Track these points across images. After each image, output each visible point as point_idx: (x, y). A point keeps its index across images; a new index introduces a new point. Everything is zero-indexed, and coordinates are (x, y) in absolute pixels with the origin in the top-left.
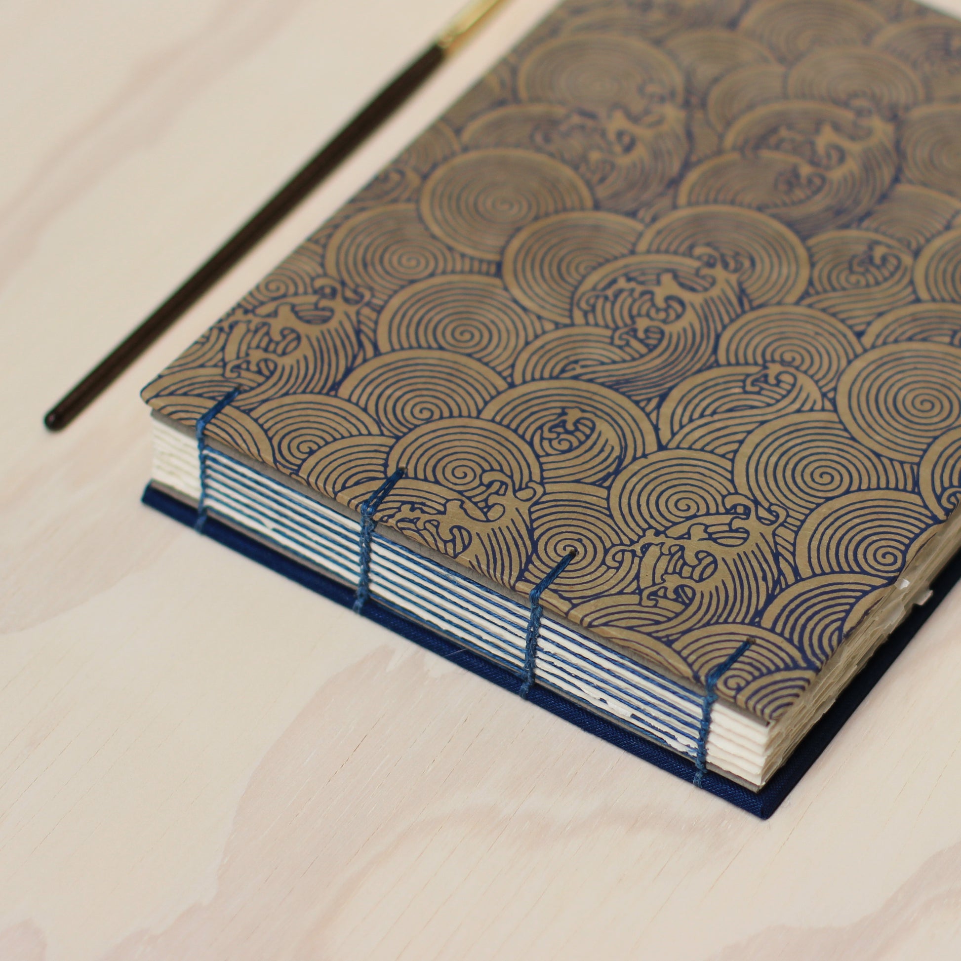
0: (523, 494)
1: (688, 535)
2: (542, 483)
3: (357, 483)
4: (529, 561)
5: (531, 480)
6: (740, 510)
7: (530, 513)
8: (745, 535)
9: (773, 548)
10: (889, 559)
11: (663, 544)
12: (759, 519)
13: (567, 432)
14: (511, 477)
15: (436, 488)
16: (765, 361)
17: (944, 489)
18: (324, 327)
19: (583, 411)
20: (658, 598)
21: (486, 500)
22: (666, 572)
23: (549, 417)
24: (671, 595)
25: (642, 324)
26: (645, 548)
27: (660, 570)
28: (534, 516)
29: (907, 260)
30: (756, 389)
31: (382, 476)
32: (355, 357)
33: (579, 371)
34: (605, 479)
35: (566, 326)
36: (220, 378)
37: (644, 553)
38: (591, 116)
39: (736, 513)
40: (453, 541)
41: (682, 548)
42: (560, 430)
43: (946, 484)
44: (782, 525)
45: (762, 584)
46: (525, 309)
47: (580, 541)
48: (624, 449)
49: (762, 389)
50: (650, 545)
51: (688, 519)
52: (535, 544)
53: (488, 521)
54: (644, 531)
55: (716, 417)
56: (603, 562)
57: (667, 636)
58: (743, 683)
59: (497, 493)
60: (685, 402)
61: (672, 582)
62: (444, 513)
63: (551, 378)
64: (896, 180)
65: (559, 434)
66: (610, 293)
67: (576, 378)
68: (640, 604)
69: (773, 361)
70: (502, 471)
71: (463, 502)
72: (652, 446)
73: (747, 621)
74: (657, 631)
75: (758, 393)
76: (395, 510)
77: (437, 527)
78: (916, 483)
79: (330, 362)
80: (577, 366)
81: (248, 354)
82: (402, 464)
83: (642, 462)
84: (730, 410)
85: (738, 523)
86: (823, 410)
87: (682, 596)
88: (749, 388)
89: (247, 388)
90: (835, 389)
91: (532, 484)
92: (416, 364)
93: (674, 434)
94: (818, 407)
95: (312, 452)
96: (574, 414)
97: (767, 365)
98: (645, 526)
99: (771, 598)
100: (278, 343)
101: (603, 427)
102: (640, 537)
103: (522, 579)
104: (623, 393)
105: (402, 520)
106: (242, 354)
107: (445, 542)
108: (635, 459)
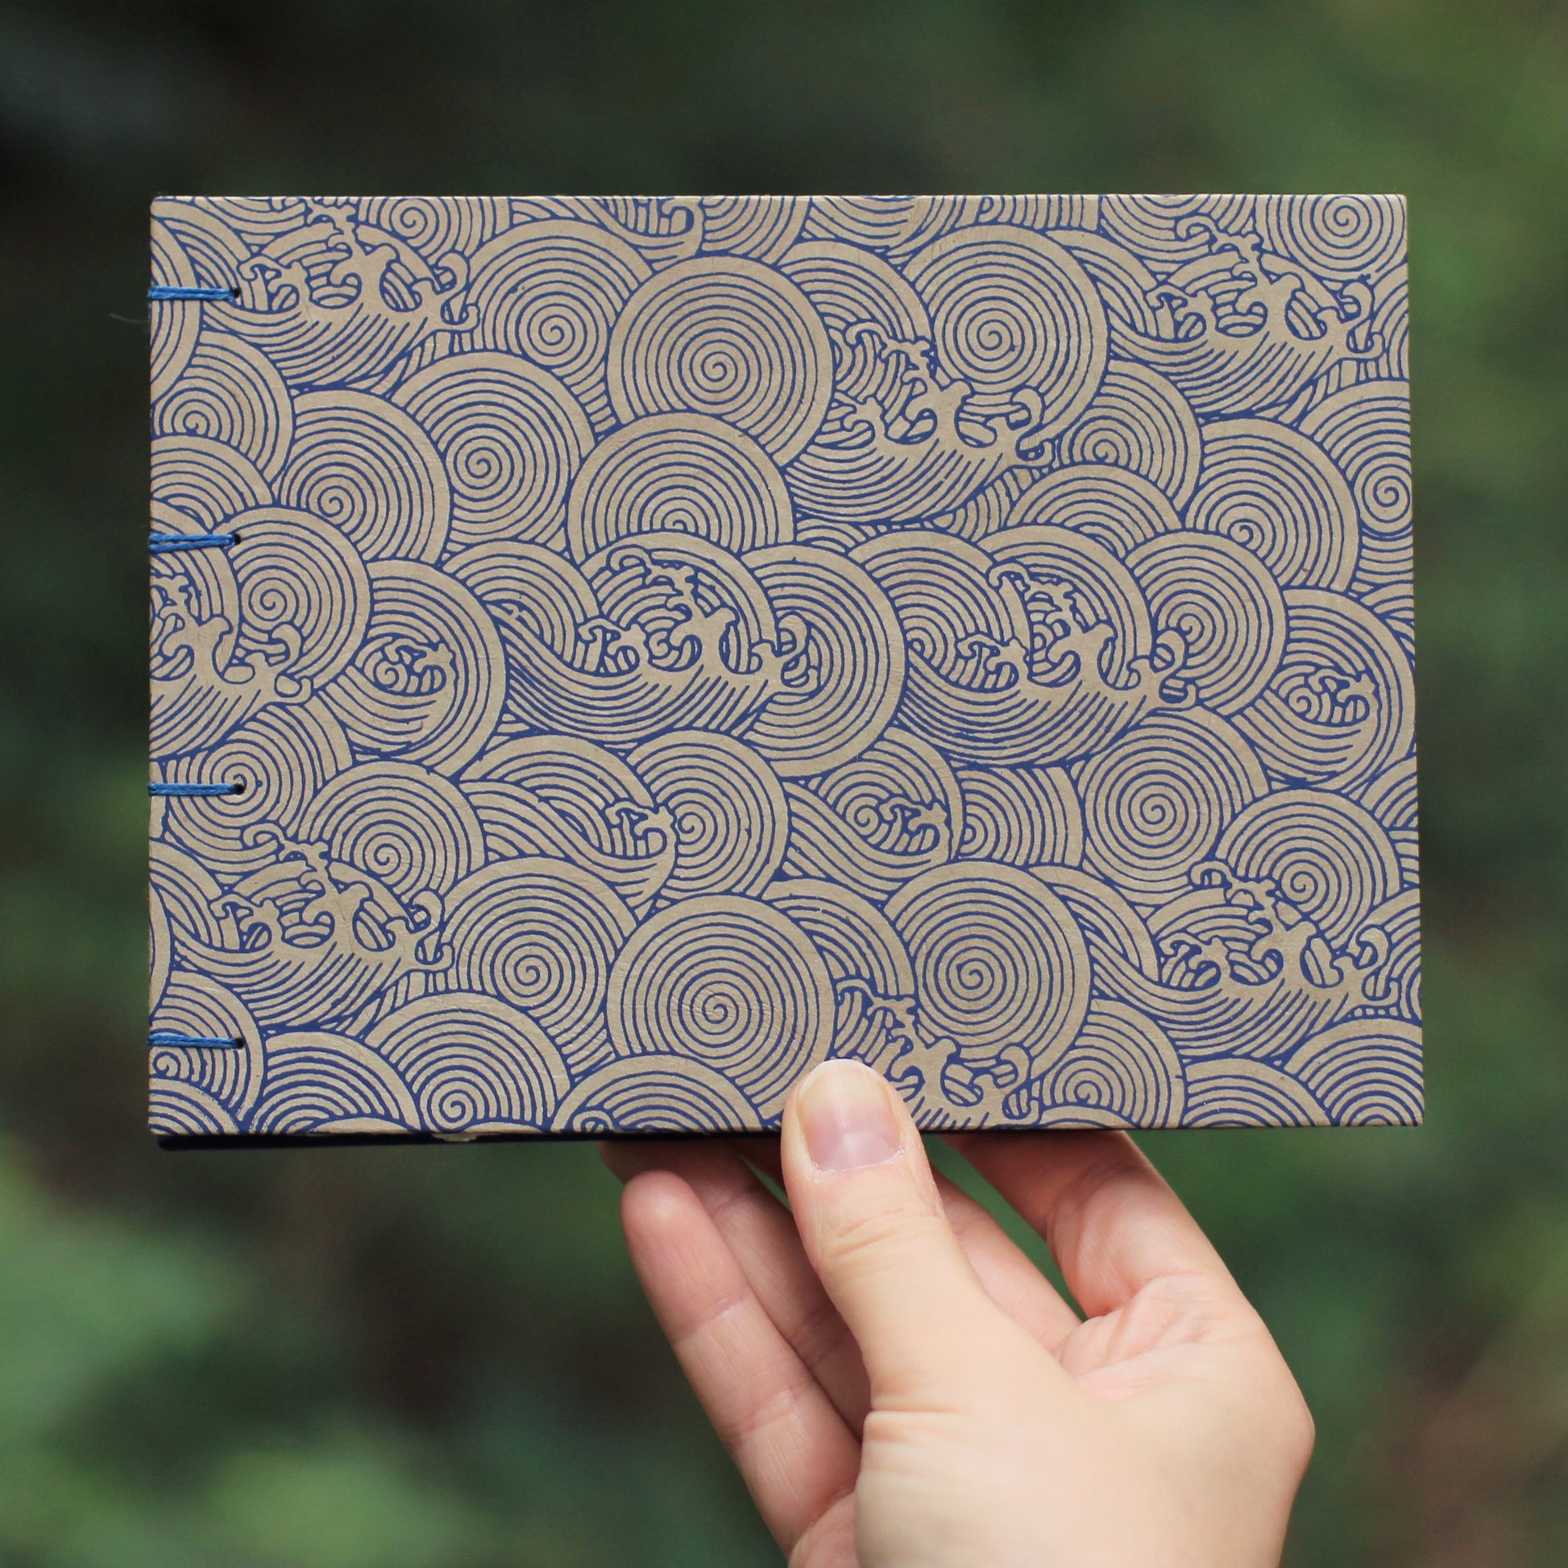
0: (288, 686)
2: (314, 692)
3: (181, 509)
4: (192, 754)
5: (311, 678)
6: (421, 916)
7: (264, 709)
8: (384, 944)
9: (388, 983)
10: (455, 1112)
11: (314, 870)
12: (421, 944)
13: (410, 670)
14: (302, 654)
15: (230, 590)
16: (665, 803)
17: (600, 1107)
18: (388, 313)
19: (453, 664)
20: (231, 915)
21: (249, 652)
22: (274, 900)
23: (418, 636)
24: (244, 927)
25: (633, 637)
26: (296, 856)
27: (272, 892)
28: (262, 716)
29: (940, 854)
30: (615, 820)
31: (209, 523)
32: (365, 377)
33: (511, 620)
34: (366, 751)
35: (572, 561)
36: (233, 264)
37: (287, 859)
38: (934, 363)
39: (411, 916)
40: (167, 659)
41: (321, 893)
42: (407, 658)
43: (607, 1106)
44: (427, 973)
45: (327, 1005)
46: (566, 500)
47: (259, 784)
48: (425, 742)
49: (620, 826)
50: (303, 857)
51: (370, 873)
52: (223, 742)
53: (221, 675)
54: (320, 839)
55: (544, 808)
56: (243, 829)
57: (184, 958)
58: (172, 1072)
59: (268, 656)
60: (537, 760)
61: (266, 914)
62: (199, 621)
63: (479, 598)
64: (1065, 764)
65: (401, 661)
66: (657, 571)
67: (497, 622)
68: (209, 902)
69: (672, 812)
70: (304, 640)
71: (230, 631)
72: (449, 768)
73: (262, 1023)
74: (183, 944)
75: (610, 826)
76: (169, 573)
77: (176, 629)
78: (587, 1073)
79: (339, 356)
80: (516, 613)
81: (289, 266)
82: (243, 533)
83: (419, 773)
84: (563, 814)
85: (398, 927)
86: (632, 910)
87: (252, 937)
88: (611, 813)
89: (238, 300)
90: (674, 902)
91: (306, 683)
92: (400, 447)
93: (484, 779)
94: (632, 902)
95: (192, 433)
96: (441, 657)
97: (662, 809)
98: (327, 836)
99: (313, 1026)
100: (329, 284)
101: (444, 699)
102: (308, 841)
103: (163, 761)
104: (509, 686)
105: (160, 589)
106: (285, 261)
107: (160, 653)
108: (419, 762)
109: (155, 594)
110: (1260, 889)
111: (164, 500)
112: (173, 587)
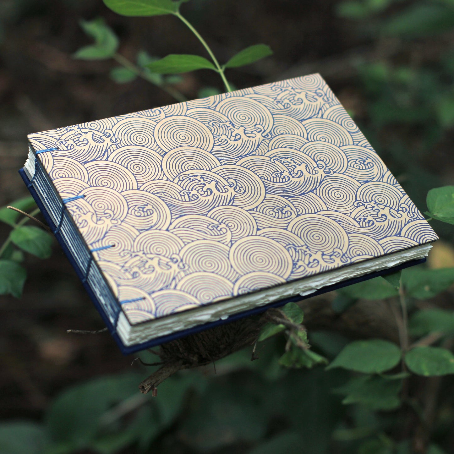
0: (115, 222)
1: (152, 259)
2: (122, 221)
3: (67, 193)
4: (98, 241)
5: (120, 219)
6: (175, 260)
7: (111, 228)
8: (169, 268)
9: (175, 276)
10: (208, 298)
11: (142, 257)
12: (178, 266)
13: (143, 211)
14: (114, 215)
15: (89, 206)
16: (222, 222)
17: (243, 287)
18: (97, 144)
19: (153, 208)
20: (127, 272)
21: (101, 217)
22: (136, 266)
23: (141, 204)
24: (132, 273)
25: (194, 192)
26: (136, 256)
27: (134, 264)
29: (294, 216)
30: (212, 229)
31: (76, 194)
32: (99, 157)
33: (162, 196)
34: (142, 230)
35: (170, 181)
36: (54, 143)
37: (134, 257)
38: (233, 125)
39: (173, 260)
40: (81, 224)
41: (147, 262)
42: (141, 209)
43: (246, 286)
44: (183, 271)
45: (162, 284)
46: (162, 169)
47: (118, 243)
48: (155, 225)
49: (214, 229)
50: (138, 255)
51: (157, 254)
52: (104, 237)
53: (96, 223)
54: (140, 250)
55: (193, 230)
56: (119, 253)
58: (130, 308)
59: (106, 217)
60: (186, 221)
61: (136, 269)
62: (84, 214)
63: (152, 193)
64: (312, 191)
65: (140, 210)
66: (192, 178)
67: (159, 197)
69: (224, 223)
70: (113, 212)
71: (93, 214)
72: (165, 228)
73: (148, 292)
75: (211, 230)
76: (72, 206)
78: (236, 281)
79: (90, 155)
80: (163, 194)
81: (68, 140)
82: (86, 194)
83: (158, 231)
84: (198, 230)
85: (171, 264)
86: (227, 245)
87: (134, 275)
88: (210, 227)
89: (59, 150)
90: (236, 241)
91: (119, 220)
92: (115, 169)
93: (174, 228)
94: (226, 243)
95: (62, 177)
96: (149, 207)
97: (222, 223)
98: (142, 249)
99: (161, 290)
100: (80, 142)
101: (155, 215)
102: (137, 252)
103: (91, 244)
104: (170, 209)
105: (71, 210)
106: (67, 139)
107: (78, 223)
108: (156, 229)
109: (70, 211)
110: (372, 203)
111: (62, 192)
112: (74, 208)
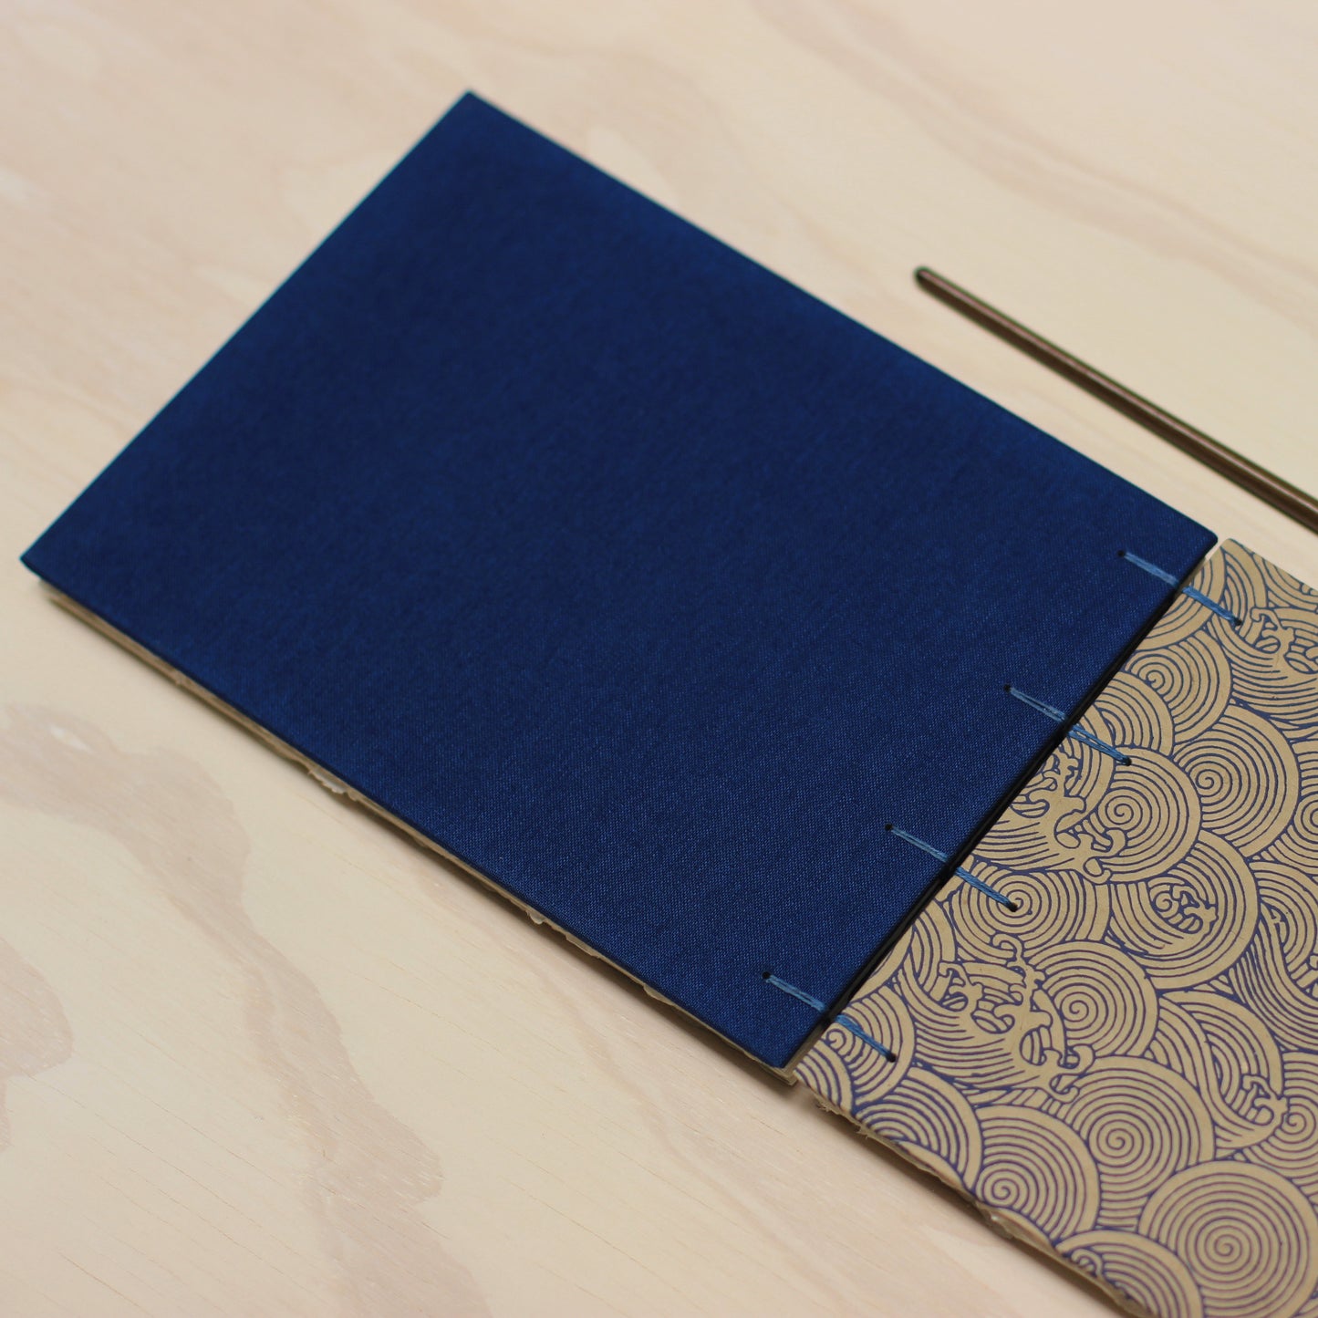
0: (1094, 867)
2: (1108, 882)
3: (1107, 722)
4: (1001, 867)
5: (1113, 873)
6: (1072, 1060)
7: (1067, 871)
8: (1036, 1060)
9: (1018, 1086)
10: (1000, 1193)
11: (1025, 986)
12: (1059, 1077)
13: (1181, 909)
14: (1117, 855)
15: (1101, 788)
16: (1289, 1098)
17: (1100, 1255)
19: (1212, 924)
20: (949, 978)
21: (1084, 832)
22: (984, 987)
23: (1202, 890)
24: (953, 990)
26: (1019, 971)
27: (986, 982)
28: (1063, 874)
30: (1247, 1085)
31: (1118, 742)
32: (1286, 721)
33: (1271, 923)
34: (1115, 938)
36: (1251, 604)
37: (1012, 969)
39: (1067, 1055)
40: (1028, 802)
41: (1018, 1003)
42: (1185, 901)
43: (1106, 1257)
44: (1050, 1096)
45: (969, 1072)
47: (1030, 912)
48: (1158, 958)
49: (1247, 1092)
50: (1024, 975)
51: (1060, 1012)
52: (1025, 873)
53: (1056, 834)
54: (1043, 971)
55: (1206, 1048)
56: (998, 932)
57: (899, 983)
58: (835, 1046)
59: (1095, 841)
60: (1225, 1018)
61: (973, 993)
62: (1067, 794)
63: (1260, 897)
65: (1179, 900)
67: (1261, 917)
68: (941, 961)
69: (1289, 1106)
70: (1126, 847)
71: (1082, 812)
72: (1160, 984)
73: (918, 1055)
74: (904, 974)
75: (1241, 1087)
76: (1070, 754)
77: (1048, 788)
78: (1109, 1228)
79: (1278, 699)
80: (1278, 920)
81: (1286, 628)
82: (1134, 761)
83: (1139, 974)
84: (1215, 1059)
85: (1052, 1057)
86: (1216, 1148)
87: (952, 1000)
88: (1247, 1081)
89: (1237, 628)
90: (1248, 1161)
91: (1107, 874)
92: (1276, 776)
93: (1179, 1005)
94: (1220, 1143)
95: (1148, 683)
96: (1207, 915)
97: (1284, 1100)
98: (1049, 972)
99: (950, 1080)
100: (1304, 654)
101: (1190, 940)
102: (1034, 967)
103: (978, 859)
104: (1239, 960)
105: (1056, 759)
106: (1285, 624)
107: (1027, 796)
108: (1144, 968)
109: (1050, 761)
111: (1100, 710)
112: (1065, 763)
